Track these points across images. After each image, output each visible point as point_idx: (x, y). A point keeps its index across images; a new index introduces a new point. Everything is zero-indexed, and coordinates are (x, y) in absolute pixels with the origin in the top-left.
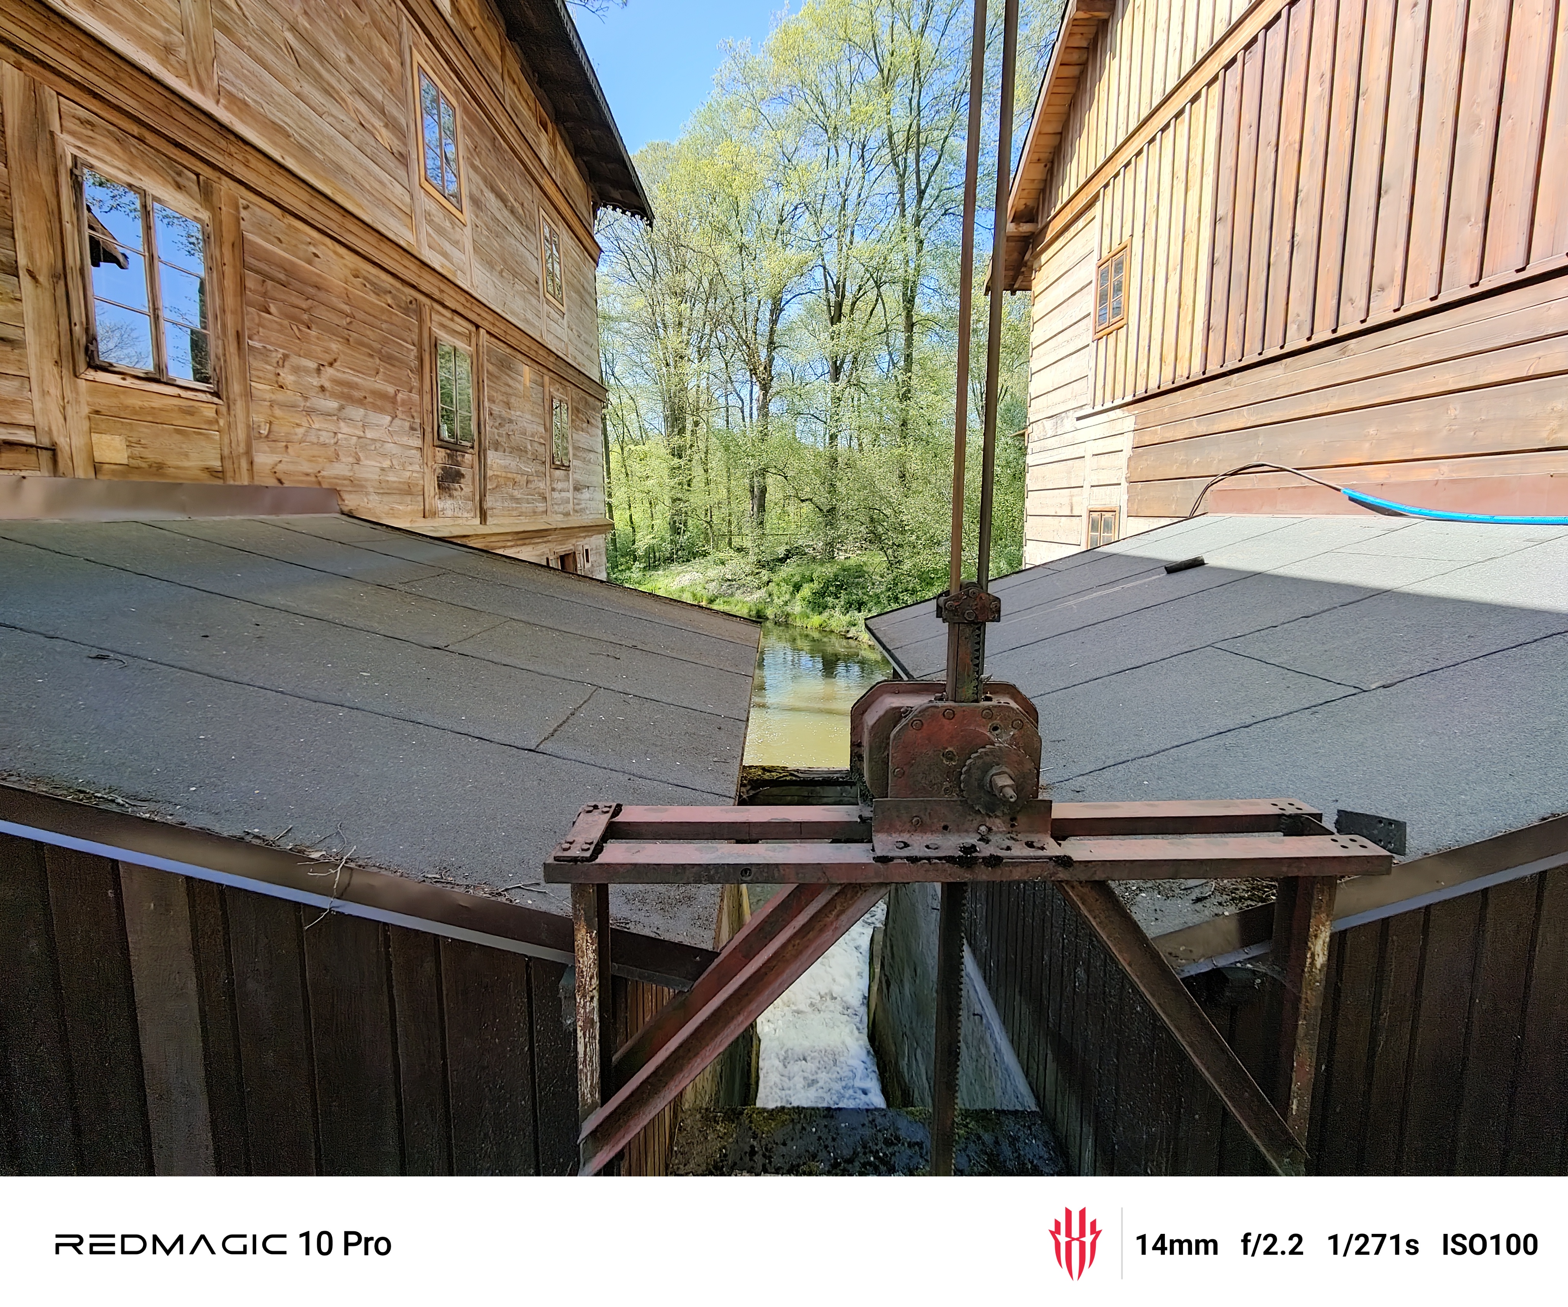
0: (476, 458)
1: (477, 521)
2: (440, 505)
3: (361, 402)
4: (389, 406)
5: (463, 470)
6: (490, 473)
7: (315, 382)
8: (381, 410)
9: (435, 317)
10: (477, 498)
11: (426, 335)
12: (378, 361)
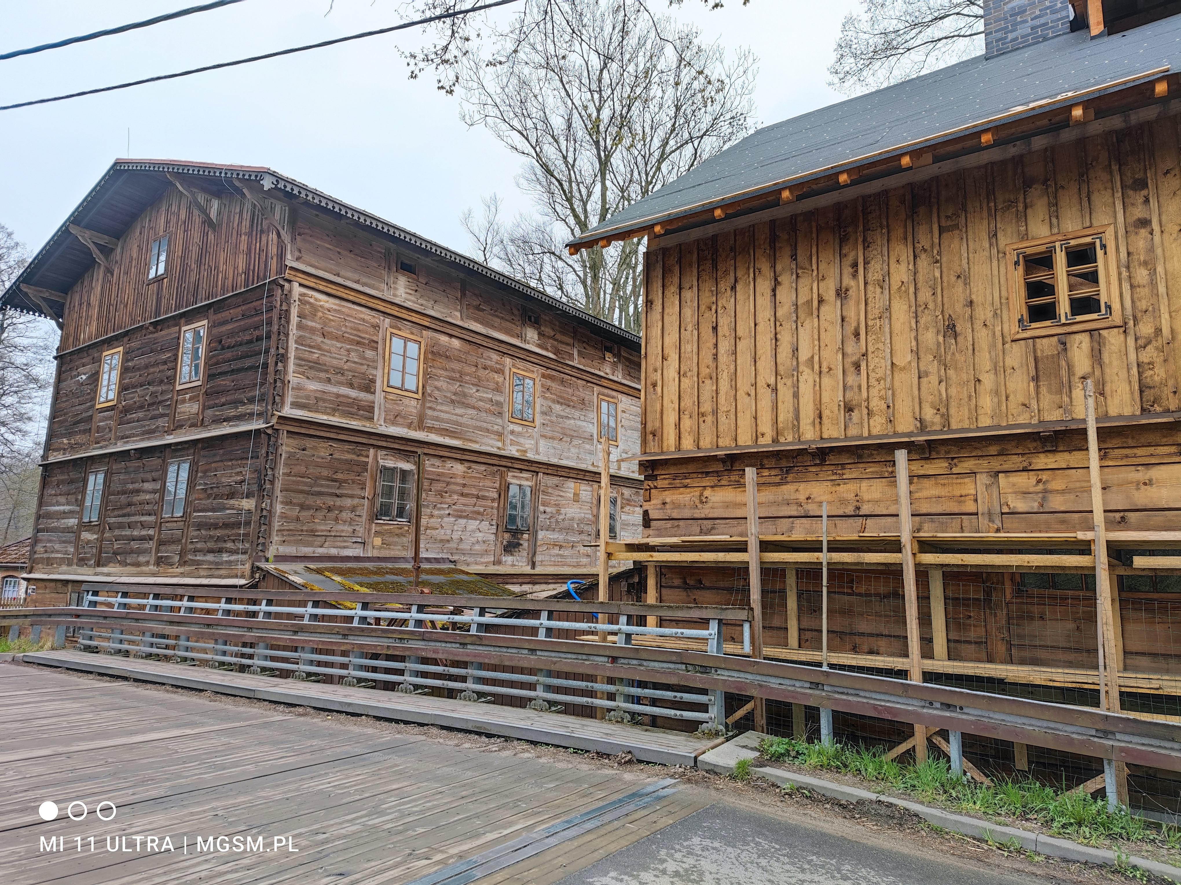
0: (531, 535)
1: (529, 567)
2: (504, 559)
3: (467, 517)
4: (480, 517)
5: (521, 542)
6: (539, 543)
7: (447, 512)
8: (476, 519)
9: (510, 474)
10: (530, 556)
11: (503, 483)
12: (475, 500)
